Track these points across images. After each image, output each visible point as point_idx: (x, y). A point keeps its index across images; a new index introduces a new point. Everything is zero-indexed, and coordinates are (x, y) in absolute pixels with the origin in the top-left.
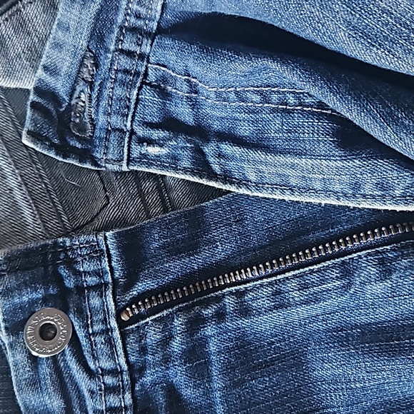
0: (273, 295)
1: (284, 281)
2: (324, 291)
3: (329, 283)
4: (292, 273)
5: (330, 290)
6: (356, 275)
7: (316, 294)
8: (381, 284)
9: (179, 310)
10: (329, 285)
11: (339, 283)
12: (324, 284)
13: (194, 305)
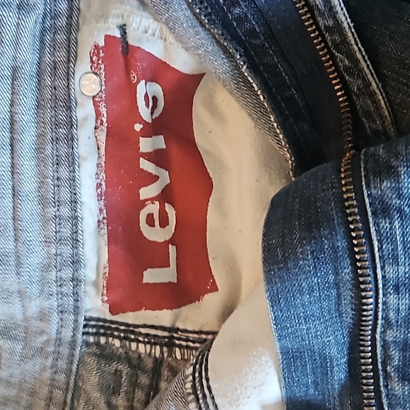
0: (398, 294)
1: (385, 281)
2: (404, 239)
3: (396, 232)
4: (379, 271)
5: (404, 232)
6: (390, 202)
7: (405, 248)
8: (403, 177)
9: (386, 386)
10: (398, 233)
11: (397, 222)
12: (396, 239)
13: (385, 370)
